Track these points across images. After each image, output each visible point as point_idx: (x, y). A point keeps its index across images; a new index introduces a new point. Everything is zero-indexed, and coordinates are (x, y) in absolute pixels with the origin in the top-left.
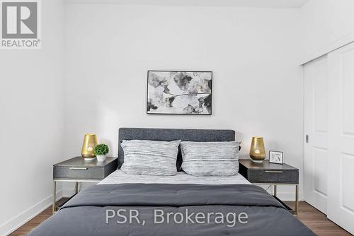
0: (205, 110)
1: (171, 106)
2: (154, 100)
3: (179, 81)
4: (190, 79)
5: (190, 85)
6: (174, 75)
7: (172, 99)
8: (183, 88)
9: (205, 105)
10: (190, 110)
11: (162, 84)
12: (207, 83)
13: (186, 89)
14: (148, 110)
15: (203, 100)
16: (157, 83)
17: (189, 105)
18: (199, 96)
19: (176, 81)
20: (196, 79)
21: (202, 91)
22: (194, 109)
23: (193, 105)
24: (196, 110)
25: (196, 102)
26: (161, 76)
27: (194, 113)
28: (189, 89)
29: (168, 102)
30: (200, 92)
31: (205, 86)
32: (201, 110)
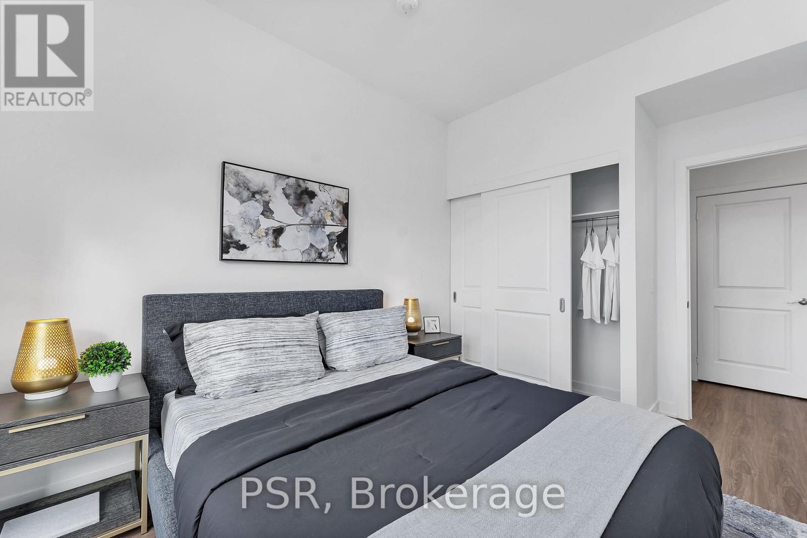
0: (338, 256)
1: (276, 245)
2: (239, 230)
3: (292, 197)
4: (312, 195)
5: (314, 207)
6: (283, 183)
7: (278, 232)
8: (300, 211)
9: (339, 246)
10: (314, 255)
11: (257, 196)
12: (341, 208)
13: (305, 213)
14: (224, 249)
15: (334, 238)
16: (246, 194)
17: (312, 246)
18: (328, 230)
19: (287, 196)
20: (323, 196)
21: (333, 220)
22: (320, 254)
23: (320, 246)
24: (324, 255)
25: (323, 241)
26: (256, 180)
27: (320, 259)
28: (311, 214)
29: (271, 238)
30: (329, 222)
31: (338, 212)
32: (331, 255)
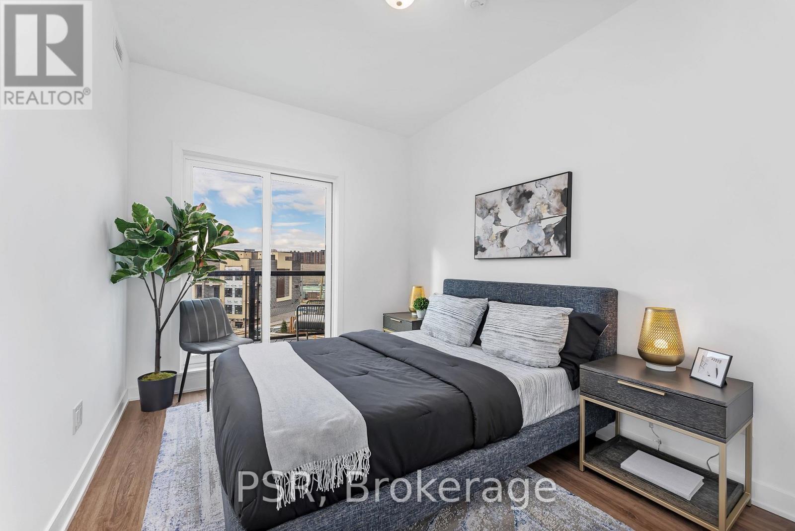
0: (555, 248)
1: (503, 245)
2: (482, 238)
3: (513, 203)
4: (529, 195)
5: (530, 206)
6: (507, 195)
7: (504, 234)
8: (519, 213)
9: (556, 238)
10: (530, 250)
11: (491, 211)
12: (559, 197)
13: (524, 213)
14: (476, 253)
15: (551, 230)
16: (485, 212)
17: (529, 242)
18: (544, 224)
19: (510, 204)
20: (539, 192)
21: (549, 212)
22: (536, 249)
23: (535, 241)
24: (540, 249)
25: (539, 236)
26: (490, 199)
27: (536, 254)
28: (528, 213)
29: (499, 240)
30: (546, 215)
31: (555, 203)
32: (548, 248)
